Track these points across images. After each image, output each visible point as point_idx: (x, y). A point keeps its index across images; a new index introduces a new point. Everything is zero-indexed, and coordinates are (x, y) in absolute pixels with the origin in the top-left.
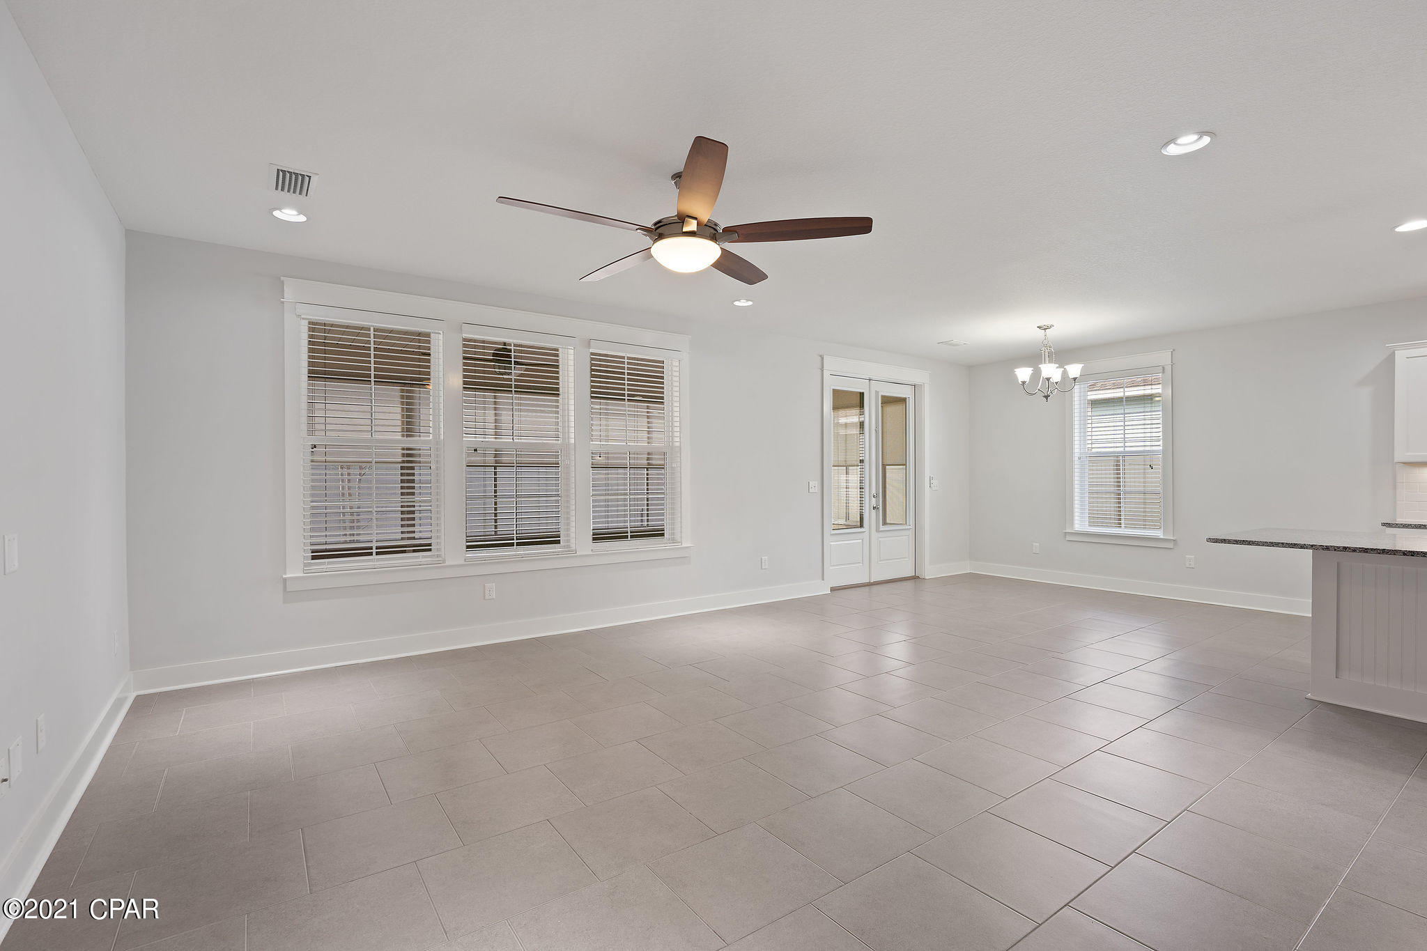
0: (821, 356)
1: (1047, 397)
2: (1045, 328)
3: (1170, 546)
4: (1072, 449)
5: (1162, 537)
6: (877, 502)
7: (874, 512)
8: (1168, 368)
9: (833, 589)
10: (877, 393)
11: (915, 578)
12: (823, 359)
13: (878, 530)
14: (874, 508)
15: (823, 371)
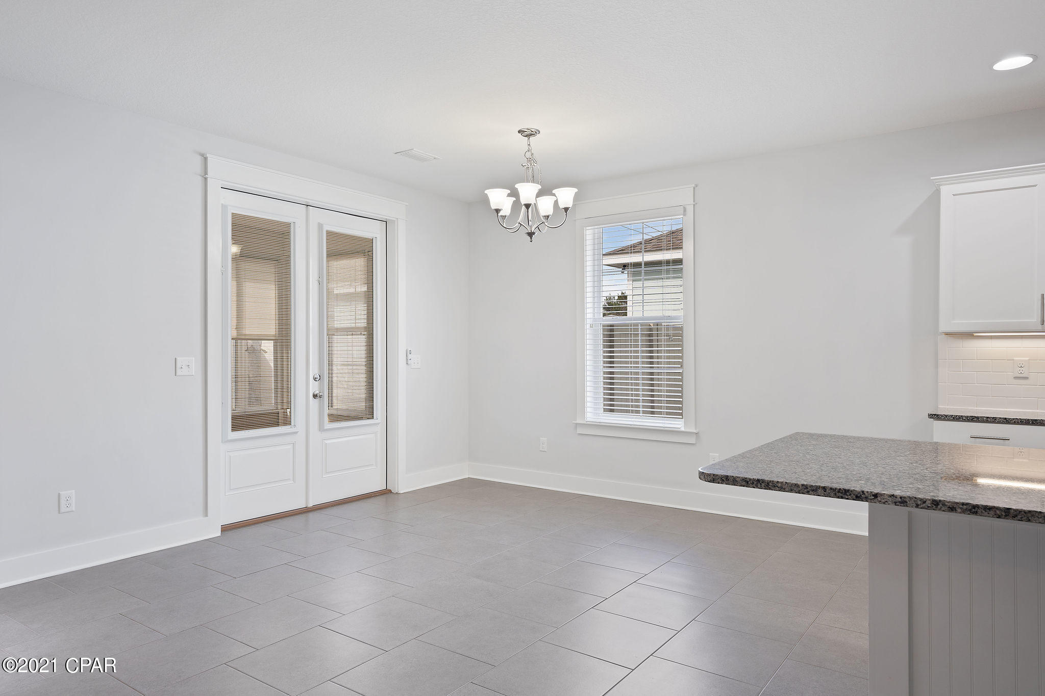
0: (202, 155)
1: (531, 234)
2: (529, 134)
3: (692, 440)
4: (583, 313)
5: (683, 429)
6: (321, 387)
7: (314, 403)
8: (690, 209)
9: (225, 529)
10: (320, 226)
11: (386, 492)
12: (206, 159)
13: (321, 428)
14: (315, 396)
15: (206, 179)
